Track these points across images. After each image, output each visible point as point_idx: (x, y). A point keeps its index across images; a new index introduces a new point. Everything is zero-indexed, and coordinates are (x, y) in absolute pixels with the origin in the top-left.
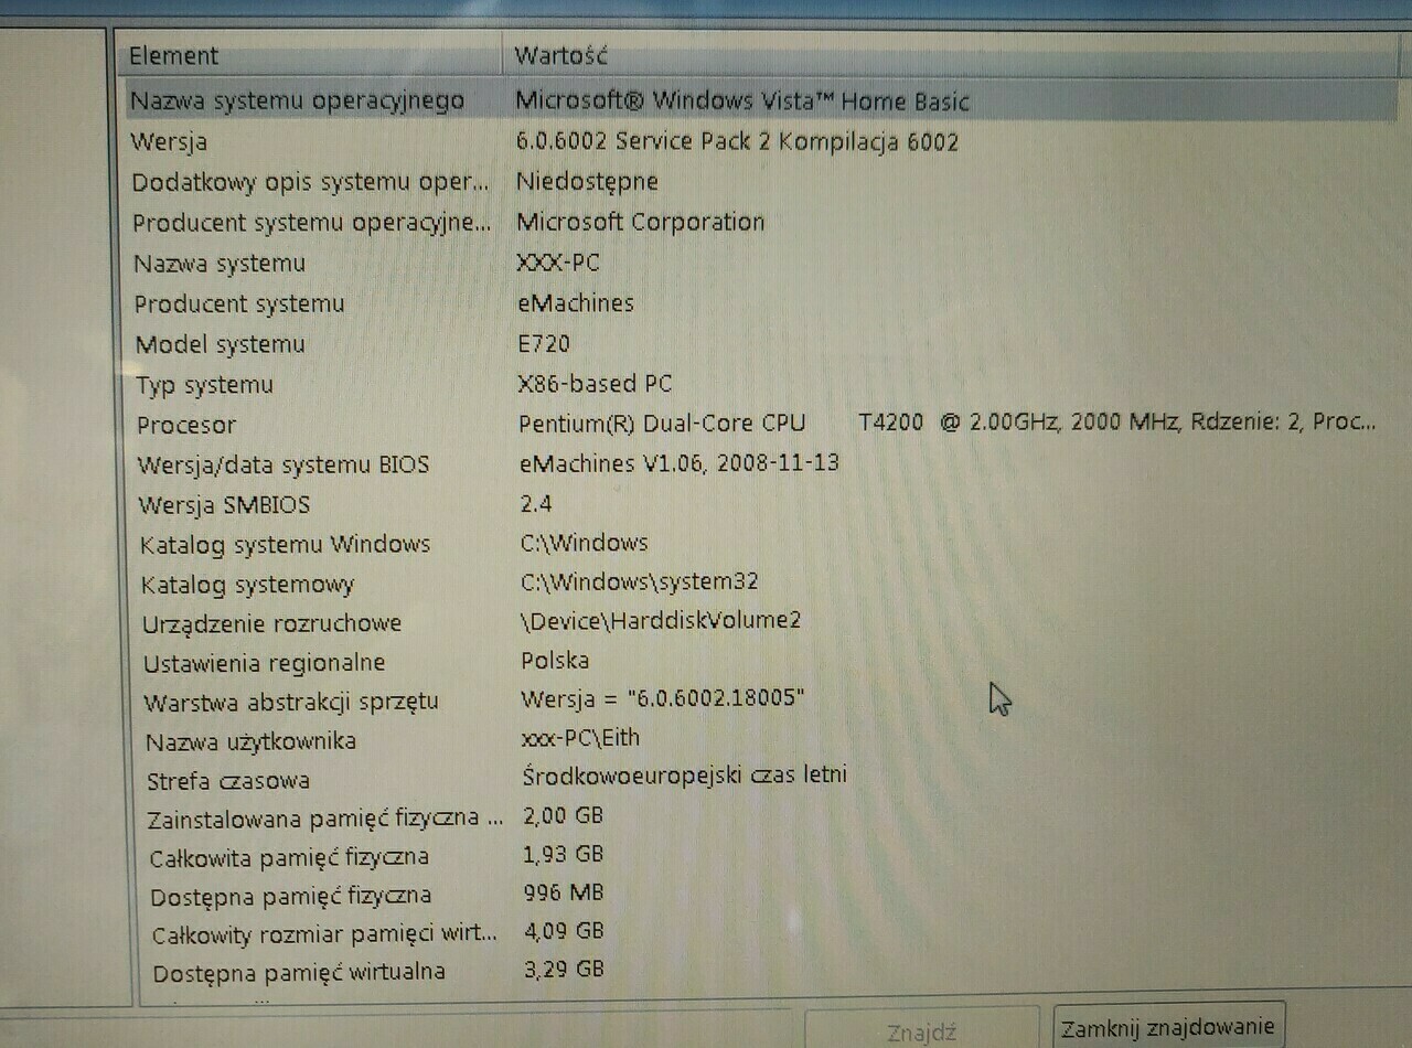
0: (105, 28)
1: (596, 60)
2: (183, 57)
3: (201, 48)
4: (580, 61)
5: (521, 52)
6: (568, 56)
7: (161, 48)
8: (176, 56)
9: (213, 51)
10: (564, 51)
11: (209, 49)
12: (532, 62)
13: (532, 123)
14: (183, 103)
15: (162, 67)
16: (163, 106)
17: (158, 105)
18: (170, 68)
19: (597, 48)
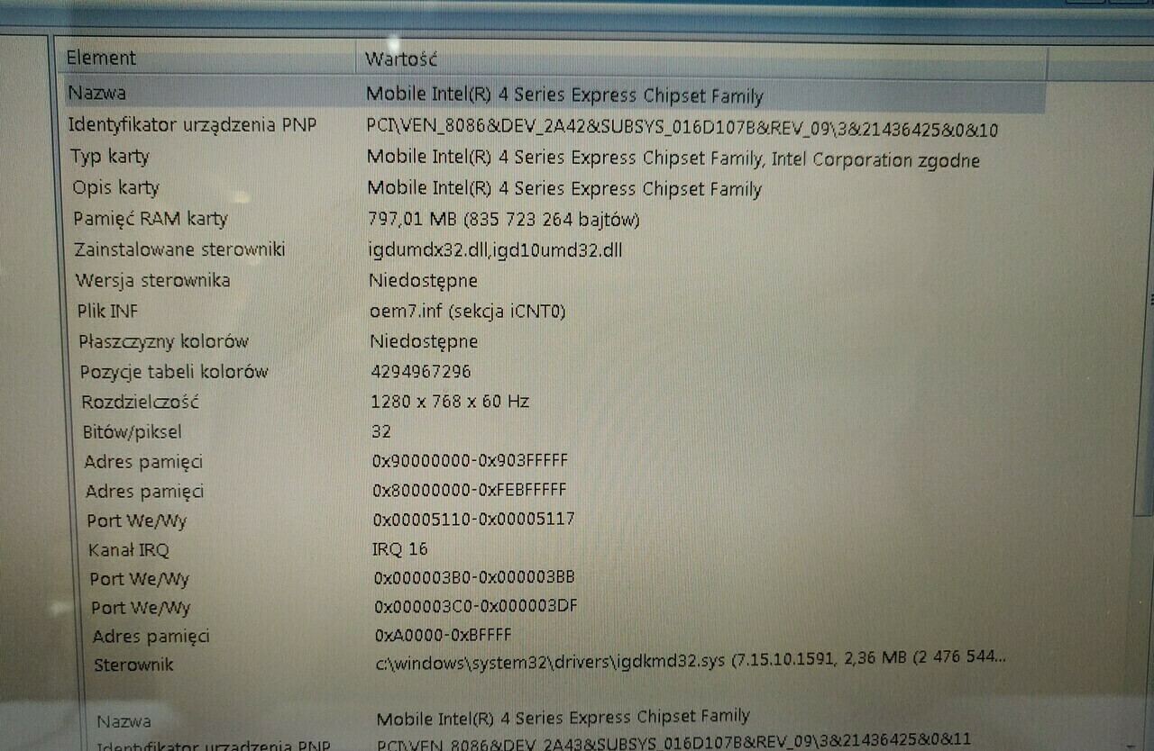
0: (47, 36)
1: (428, 63)
2: (109, 58)
3: (123, 52)
4: (416, 64)
5: (371, 56)
6: (406, 59)
7: (91, 51)
8: (103, 58)
9: (132, 55)
10: (403, 56)
11: (129, 53)
12: (379, 64)
13: (379, 110)
14: (110, 95)
15: (92, 66)
16: (93, 97)
17: (90, 96)
18: (98, 67)
19: (429, 53)
